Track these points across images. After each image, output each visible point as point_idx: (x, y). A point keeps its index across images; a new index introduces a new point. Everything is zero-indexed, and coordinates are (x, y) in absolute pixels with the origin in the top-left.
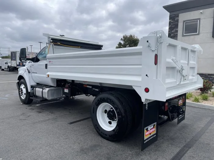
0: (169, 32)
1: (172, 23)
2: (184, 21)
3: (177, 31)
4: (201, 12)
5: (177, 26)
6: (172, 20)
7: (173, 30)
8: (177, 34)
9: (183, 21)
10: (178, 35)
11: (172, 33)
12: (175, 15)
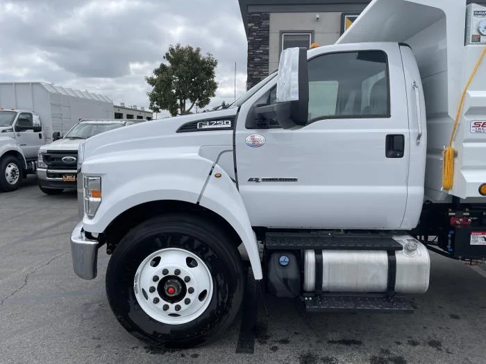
0: (249, 51)
1: (254, 32)
2: (282, 32)
3: (267, 53)
4: (318, 16)
5: (266, 40)
6: (255, 25)
7: (258, 48)
8: (268, 60)
9: (278, 31)
10: (270, 61)
11: (257, 55)
12: (261, 13)
